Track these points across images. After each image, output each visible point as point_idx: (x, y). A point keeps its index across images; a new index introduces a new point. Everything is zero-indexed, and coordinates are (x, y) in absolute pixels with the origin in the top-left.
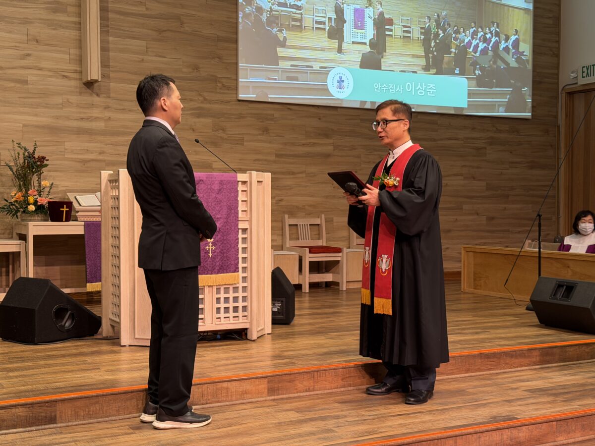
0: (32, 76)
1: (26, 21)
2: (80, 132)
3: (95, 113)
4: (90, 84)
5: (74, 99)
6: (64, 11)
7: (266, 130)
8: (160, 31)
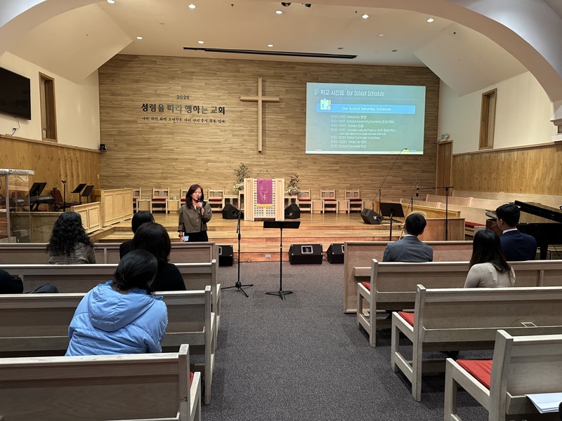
0: (244, 150)
1: (243, 136)
2: (257, 165)
3: (262, 160)
4: (260, 152)
5: (256, 156)
6: (253, 132)
7: (315, 163)
8: (281, 135)
